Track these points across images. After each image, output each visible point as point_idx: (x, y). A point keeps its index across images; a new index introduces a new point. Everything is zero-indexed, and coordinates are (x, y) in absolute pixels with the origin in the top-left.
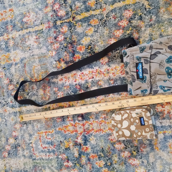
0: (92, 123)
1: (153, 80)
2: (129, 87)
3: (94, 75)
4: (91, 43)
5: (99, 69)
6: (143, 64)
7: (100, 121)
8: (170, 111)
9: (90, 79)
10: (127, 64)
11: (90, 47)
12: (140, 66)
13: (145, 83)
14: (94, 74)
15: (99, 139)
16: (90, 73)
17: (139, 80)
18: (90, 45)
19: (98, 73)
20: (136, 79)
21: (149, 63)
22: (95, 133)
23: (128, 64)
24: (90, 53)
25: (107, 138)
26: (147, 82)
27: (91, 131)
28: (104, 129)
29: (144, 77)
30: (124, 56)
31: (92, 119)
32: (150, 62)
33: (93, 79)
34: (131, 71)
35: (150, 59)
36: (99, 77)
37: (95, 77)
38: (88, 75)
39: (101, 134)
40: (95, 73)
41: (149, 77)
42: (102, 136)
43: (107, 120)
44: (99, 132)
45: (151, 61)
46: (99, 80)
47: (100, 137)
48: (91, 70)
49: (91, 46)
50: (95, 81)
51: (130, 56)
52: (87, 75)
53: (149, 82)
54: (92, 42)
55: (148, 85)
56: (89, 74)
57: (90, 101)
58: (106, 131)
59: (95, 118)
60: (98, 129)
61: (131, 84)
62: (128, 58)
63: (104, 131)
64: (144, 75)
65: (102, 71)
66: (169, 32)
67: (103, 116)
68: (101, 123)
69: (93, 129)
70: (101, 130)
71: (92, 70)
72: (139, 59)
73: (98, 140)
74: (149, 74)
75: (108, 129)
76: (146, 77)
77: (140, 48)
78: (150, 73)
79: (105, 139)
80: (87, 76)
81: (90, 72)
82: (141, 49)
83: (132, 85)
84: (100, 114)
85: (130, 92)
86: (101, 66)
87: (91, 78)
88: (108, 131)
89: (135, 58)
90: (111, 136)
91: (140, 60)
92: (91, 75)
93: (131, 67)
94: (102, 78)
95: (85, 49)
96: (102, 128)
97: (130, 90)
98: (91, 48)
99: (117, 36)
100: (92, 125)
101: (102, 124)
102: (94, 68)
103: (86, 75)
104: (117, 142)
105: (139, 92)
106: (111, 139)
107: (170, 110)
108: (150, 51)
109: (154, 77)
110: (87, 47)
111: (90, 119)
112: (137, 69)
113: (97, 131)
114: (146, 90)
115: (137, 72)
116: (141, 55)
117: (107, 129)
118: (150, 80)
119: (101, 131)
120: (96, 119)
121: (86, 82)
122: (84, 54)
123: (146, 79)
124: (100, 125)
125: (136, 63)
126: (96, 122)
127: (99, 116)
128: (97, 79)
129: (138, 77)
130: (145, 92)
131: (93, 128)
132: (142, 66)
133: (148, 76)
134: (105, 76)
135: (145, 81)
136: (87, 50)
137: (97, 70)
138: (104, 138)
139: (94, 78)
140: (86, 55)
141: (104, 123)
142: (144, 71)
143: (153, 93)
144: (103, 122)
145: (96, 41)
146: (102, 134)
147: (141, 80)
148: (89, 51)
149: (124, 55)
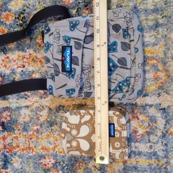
0: (17, 136)
1: (86, 76)
2: (49, 82)
3: (26, 63)
4: (24, 10)
5: (35, 54)
6: (73, 48)
7: (31, 135)
8: (137, 130)
9: (19, 69)
10: (48, 46)
11: (22, 16)
12: (68, 51)
13: (73, 78)
14: (25, 60)
15: (26, 162)
16: (20, 58)
17: (65, 73)
18: (23, 13)
19: (33, 60)
20: (61, 72)
21: (82, 49)
22: (20, 153)
23: (51, 47)
24: (21, 25)
25: (38, 162)
26: (76, 77)
27: (15, 149)
28: (35, 147)
29: (73, 69)
30: (46, 33)
31: (19, 130)
32: (84, 47)
33: (24, 69)
34: (54, 57)
35: (84, 42)
36: (33, 66)
37: (26, 65)
38: (17, 61)
39: (29, 155)
40: (27, 59)
41: (80, 70)
42: (30, 157)
43: (41, 133)
44: (27, 151)
45: (86, 45)
46: (33, 72)
47: (27, 159)
48: (21, 53)
49: (24, 15)
50: (26, 73)
51: (54, 34)
52: (15, 61)
53: (79, 79)
54: (26, 8)
55: (77, 83)
56: (18, 59)
57: (17, 103)
58: (38, 151)
59: (23, 129)
60: (26, 147)
61: (53, 78)
62: (51, 36)
63: (35, 150)
64: (73, 66)
65: (39, 57)
66: (148, 5)
67: (35, 128)
68: (31, 139)
69: (18, 146)
70: (30, 148)
71: (24, 54)
72: (67, 39)
73: (24, 162)
74: (80, 66)
75: (42, 149)
76: (75, 69)
77: (71, 22)
78: (82, 65)
79: (35, 163)
80: (15, 64)
81: (19, 56)
82: (72, 25)
83: (54, 81)
84: (31, 124)
85: (51, 91)
86: (38, 49)
87: (20, 67)
88: (41, 150)
89: (61, 38)
90: (45, 158)
91: (69, 42)
92: (22, 62)
93: (54, 52)
94: (37, 69)
95: (14, 18)
96: (32, 145)
97: (50, 87)
98: (24, 18)
99: (66, 3)
100: (17, 139)
101: (33, 140)
102: (26, 51)
103: (12, 62)
104: (53, 169)
105: (63, 91)
106: (43, 164)
107: (136, 128)
108: (85, 29)
109: (87, 71)
110: (18, 16)
111: (15, 130)
112: (63, 56)
113: (23, 150)
114: (73, 90)
115: (63, 61)
116: (70, 34)
117: (40, 148)
118: (81, 75)
119: (30, 150)
120: (23, 131)
121: (13, 72)
122: (12, 27)
123: (75, 73)
124: (29, 141)
125: (62, 46)
126: (23, 135)
127: (29, 126)
128: (31, 69)
129: (64, 69)
130: (72, 93)
131: (18, 144)
132: (71, 53)
133: (78, 69)
134: (43, 66)
135: (73, 76)
136: (17, 20)
137: (30, 54)
138: (34, 161)
139: (26, 67)
140: (15, 28)
141: (35, 139)
142: (73, 60)
143: (84, 96)
144: (34, 136)
145: (32, 8)
146: (31, 155)
147: (68, 74)
148: (21, 22)
149: (46, 31)
